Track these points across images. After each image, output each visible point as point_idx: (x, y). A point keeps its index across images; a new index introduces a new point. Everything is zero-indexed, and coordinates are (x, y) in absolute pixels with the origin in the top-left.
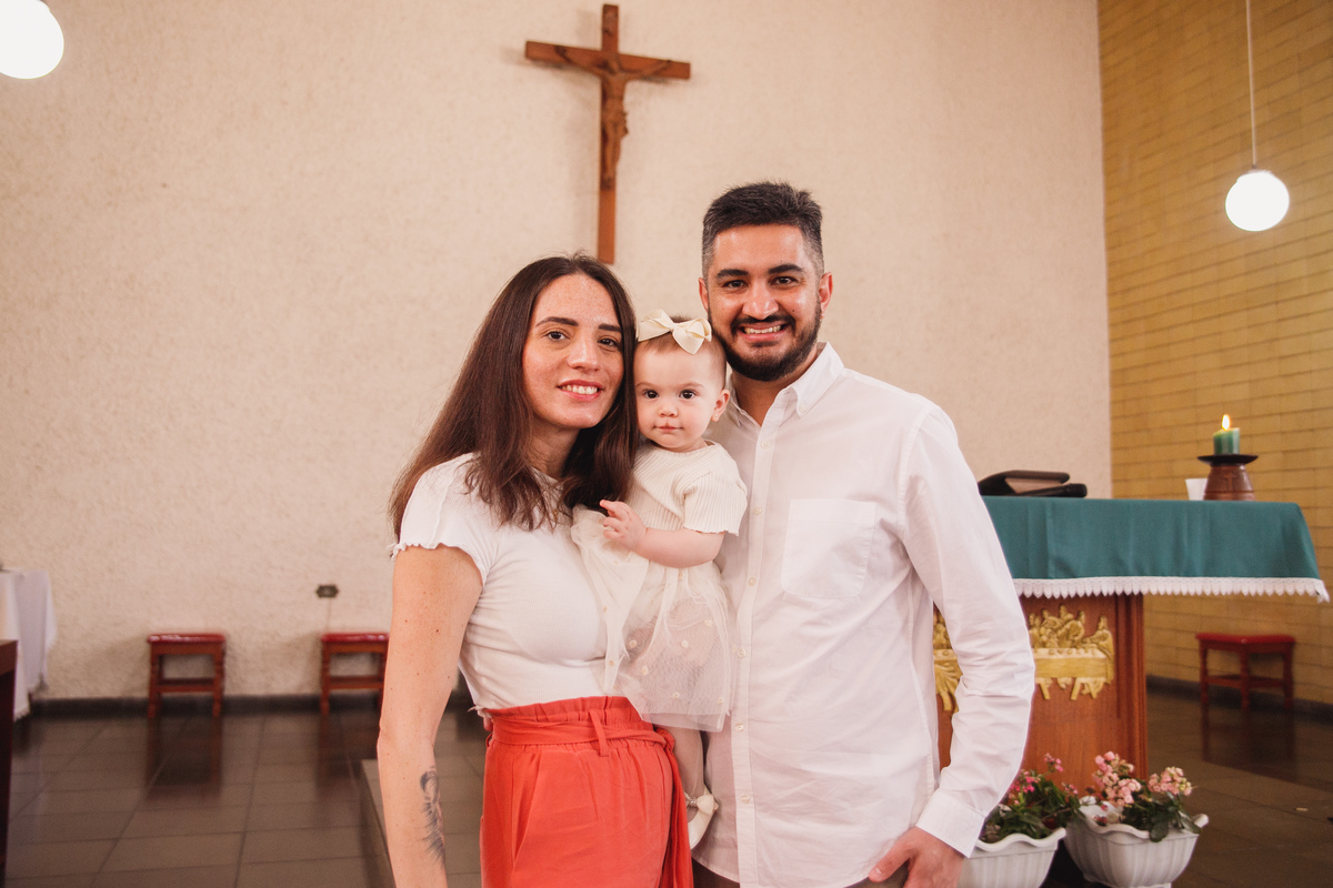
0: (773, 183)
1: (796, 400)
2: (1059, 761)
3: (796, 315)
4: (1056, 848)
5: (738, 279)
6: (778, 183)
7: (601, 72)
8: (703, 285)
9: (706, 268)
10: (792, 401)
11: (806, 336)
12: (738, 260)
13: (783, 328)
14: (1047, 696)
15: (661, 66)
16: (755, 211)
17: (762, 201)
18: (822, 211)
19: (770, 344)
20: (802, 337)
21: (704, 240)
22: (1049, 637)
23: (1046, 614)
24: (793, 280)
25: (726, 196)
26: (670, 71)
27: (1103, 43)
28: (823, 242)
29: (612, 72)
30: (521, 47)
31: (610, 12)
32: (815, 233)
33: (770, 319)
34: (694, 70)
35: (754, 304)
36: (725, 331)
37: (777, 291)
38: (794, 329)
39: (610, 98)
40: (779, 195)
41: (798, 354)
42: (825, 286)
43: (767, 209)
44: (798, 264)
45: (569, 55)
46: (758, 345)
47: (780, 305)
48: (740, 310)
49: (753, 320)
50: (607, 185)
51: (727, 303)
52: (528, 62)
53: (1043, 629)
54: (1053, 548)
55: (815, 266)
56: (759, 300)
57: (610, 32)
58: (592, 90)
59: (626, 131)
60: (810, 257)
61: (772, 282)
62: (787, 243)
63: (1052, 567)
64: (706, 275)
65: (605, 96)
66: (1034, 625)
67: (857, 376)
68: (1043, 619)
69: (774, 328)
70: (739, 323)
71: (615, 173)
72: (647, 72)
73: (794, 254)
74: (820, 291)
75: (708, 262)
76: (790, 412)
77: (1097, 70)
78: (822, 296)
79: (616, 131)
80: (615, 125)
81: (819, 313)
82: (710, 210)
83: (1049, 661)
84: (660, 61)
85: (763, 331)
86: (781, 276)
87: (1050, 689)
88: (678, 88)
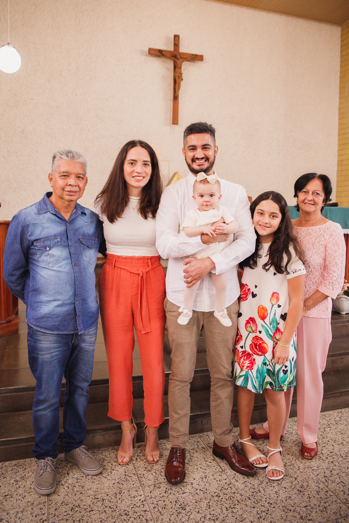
0: (202, 122)
3: (209, 157)
5: (194, 148)
6: (204, 122)
7: (174, 59)
8: (184, 149)
9: (185, 145)
11: (212, 163)
12: (193, 143)
13: (206, 161)
15: (193, 56)
16: (198, 130)
17: (200, 127)
18: (216, 130)
19: (202, 165)
20: (211, 163)
21: (184, 137)
24: (208, 148)
25: (190, 125)
26: (196, 58)
27: (342, 47)
28: (216, 138)
29: (178, 59)
30: (147, 50)
31: (176, 38)
32: (214, 135)
33: (202, 158)
34: (205, 58)
35: (198, 154)
36: (190, 162)
37: (204, 151)
38: (208, 161)
39: (177, 68)
40: (204, 126)
41: (209, 168)
42: (216, 149)
43: (201, 129)
44: (210, 144)
45: (163, 53)
46: (199, 165)
47: (205, 155)
48: (194, 156)
49: (198, 159)
50: (176, 98)
51: (191, 154)
52: (149, 55)
55: (214, 145)
56: (199, 153)
57: (176, 45)
58: (171, 65)
59: (182, 79)
60: (212, 142)
61: (203, 149)
62: (206, 138)
64: (184, 147)
65: (175, 67)
69: (203, 161)
70: (194, 160)
71: (178, 94)
72: (189, 59)
73: (208, 141)
74: (215, 151)
75: (185, 144)
77: (339, 56)
78: (215, 152)
79: (179, 79)
80: (179, 77)
81: (215, 156)
82: (186, 129)
84: (193, 55)
85: (201, 162)
86: (205, 147)
88: (199, 64)
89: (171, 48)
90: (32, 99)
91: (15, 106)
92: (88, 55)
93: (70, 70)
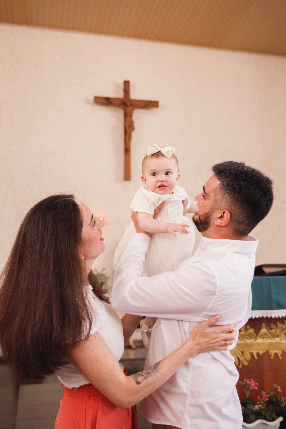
2: (279, 387)
4: (279, 425)
7: (124, 107)
14: (280, 358)
15: (147, 103)
22: (280, 333)
23: (278, 323)
26: (151, 105)
29: (127, 106)
30: (92, 98)
31: (127, 83)
34: (160, 104)
39: (127, 116)
45: (111, 101)
50: (127, 150)
52: (95, 104)
53: (277, 330)
54: (275, 297)
57: (127, 91)
58: (120, 113)
59: (134, 129)
63: (274, 305)
65: (126, 116)
66: (273, 328)
68: (277, 326)
71: (130, 145)
72: (142, 105)
79: (130, 129)
80: (130, 127)
83: (281, 343)
84: (146, 101)
87: (282, 355)
88: (154, 111)
89: (120, 95)
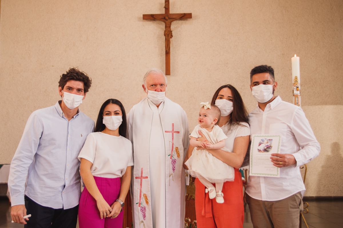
0: (264, 65)
1: (271, 106)
9: (251, 82)
10: (270, 107)
12: (257, 80)
15: (182, 15)
16: (259, 70)
24: (268, 83)
26: (185, 17)
28: (275, 76)
30: (142, 16)
31: (167, 2)
32: (273, 74)
34: (193, 15)
40: (265, 67)
43: (262, 70)
44: (269, 80)
52: (144, 20)
55: (273, 80)
62: (266, 76)
64: (251, 84)
67: (284, 102)
72: (178, 18)
73: (268, 78)
74: (274, 85)
76: (270, 109)
80: (169, 35)
84: (182, 14)
86: (265, 82)
90: (53, 66)
91: (40, 72)
92: (95, 27)
93: (81, 41)
